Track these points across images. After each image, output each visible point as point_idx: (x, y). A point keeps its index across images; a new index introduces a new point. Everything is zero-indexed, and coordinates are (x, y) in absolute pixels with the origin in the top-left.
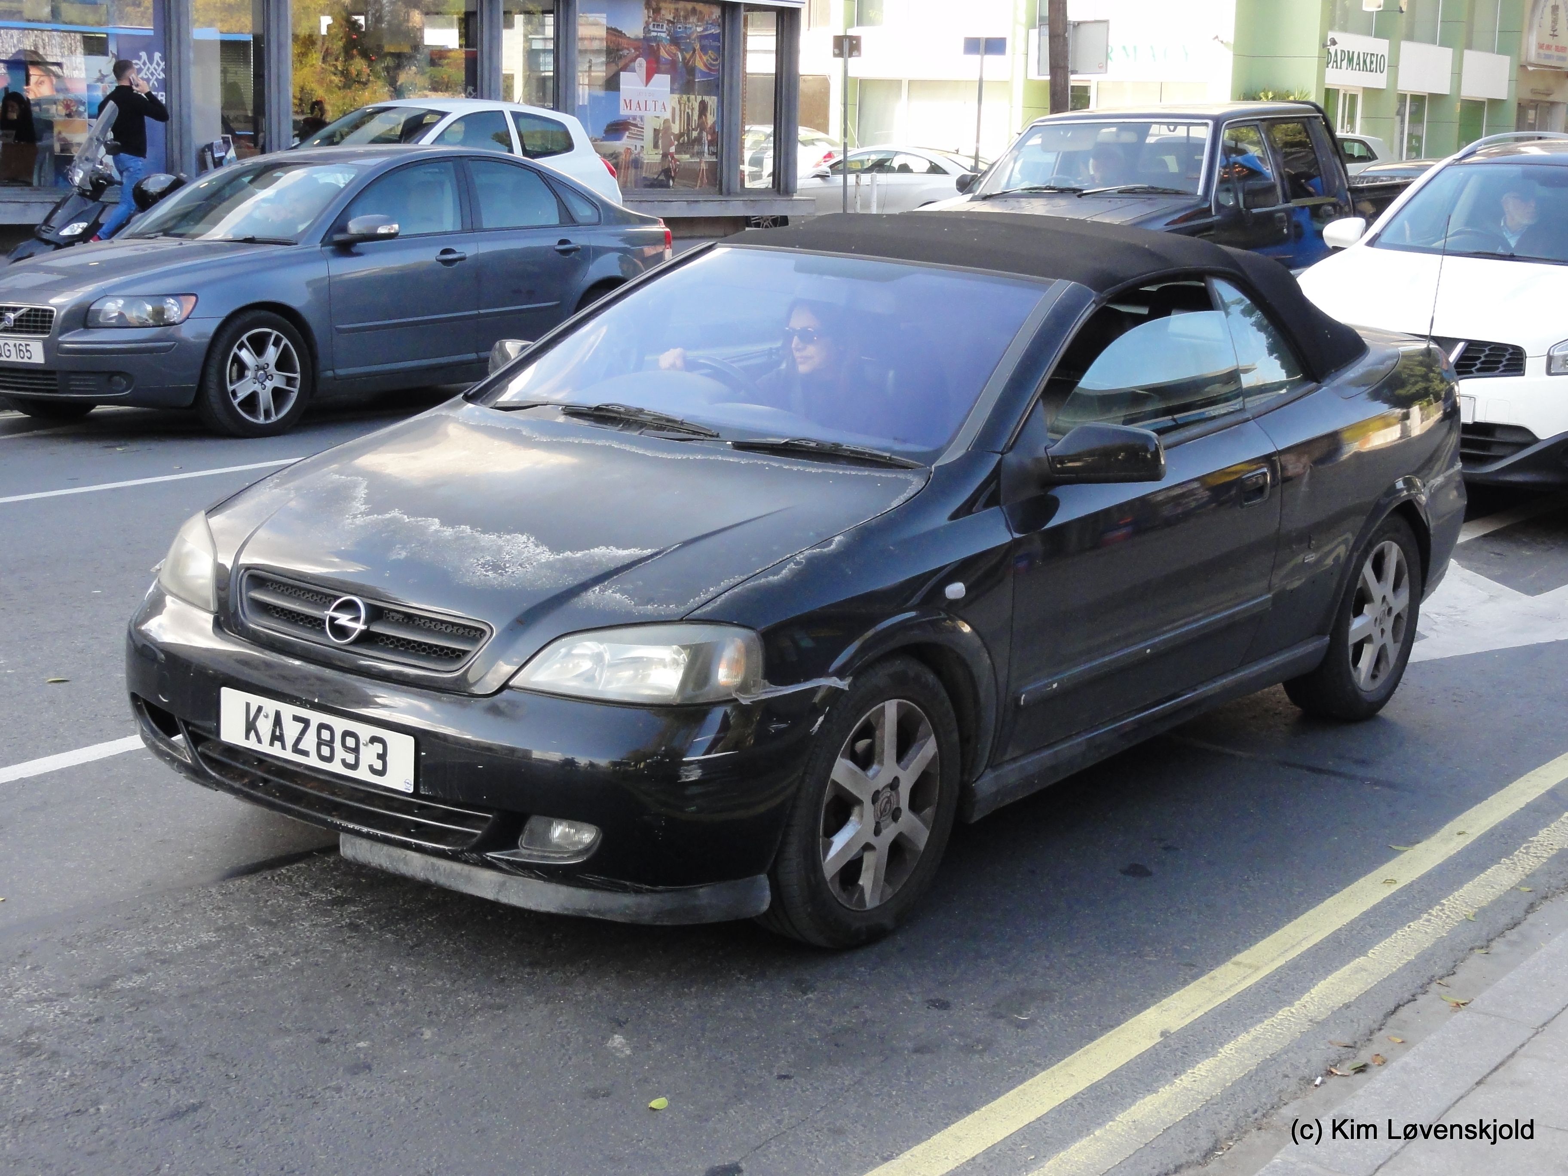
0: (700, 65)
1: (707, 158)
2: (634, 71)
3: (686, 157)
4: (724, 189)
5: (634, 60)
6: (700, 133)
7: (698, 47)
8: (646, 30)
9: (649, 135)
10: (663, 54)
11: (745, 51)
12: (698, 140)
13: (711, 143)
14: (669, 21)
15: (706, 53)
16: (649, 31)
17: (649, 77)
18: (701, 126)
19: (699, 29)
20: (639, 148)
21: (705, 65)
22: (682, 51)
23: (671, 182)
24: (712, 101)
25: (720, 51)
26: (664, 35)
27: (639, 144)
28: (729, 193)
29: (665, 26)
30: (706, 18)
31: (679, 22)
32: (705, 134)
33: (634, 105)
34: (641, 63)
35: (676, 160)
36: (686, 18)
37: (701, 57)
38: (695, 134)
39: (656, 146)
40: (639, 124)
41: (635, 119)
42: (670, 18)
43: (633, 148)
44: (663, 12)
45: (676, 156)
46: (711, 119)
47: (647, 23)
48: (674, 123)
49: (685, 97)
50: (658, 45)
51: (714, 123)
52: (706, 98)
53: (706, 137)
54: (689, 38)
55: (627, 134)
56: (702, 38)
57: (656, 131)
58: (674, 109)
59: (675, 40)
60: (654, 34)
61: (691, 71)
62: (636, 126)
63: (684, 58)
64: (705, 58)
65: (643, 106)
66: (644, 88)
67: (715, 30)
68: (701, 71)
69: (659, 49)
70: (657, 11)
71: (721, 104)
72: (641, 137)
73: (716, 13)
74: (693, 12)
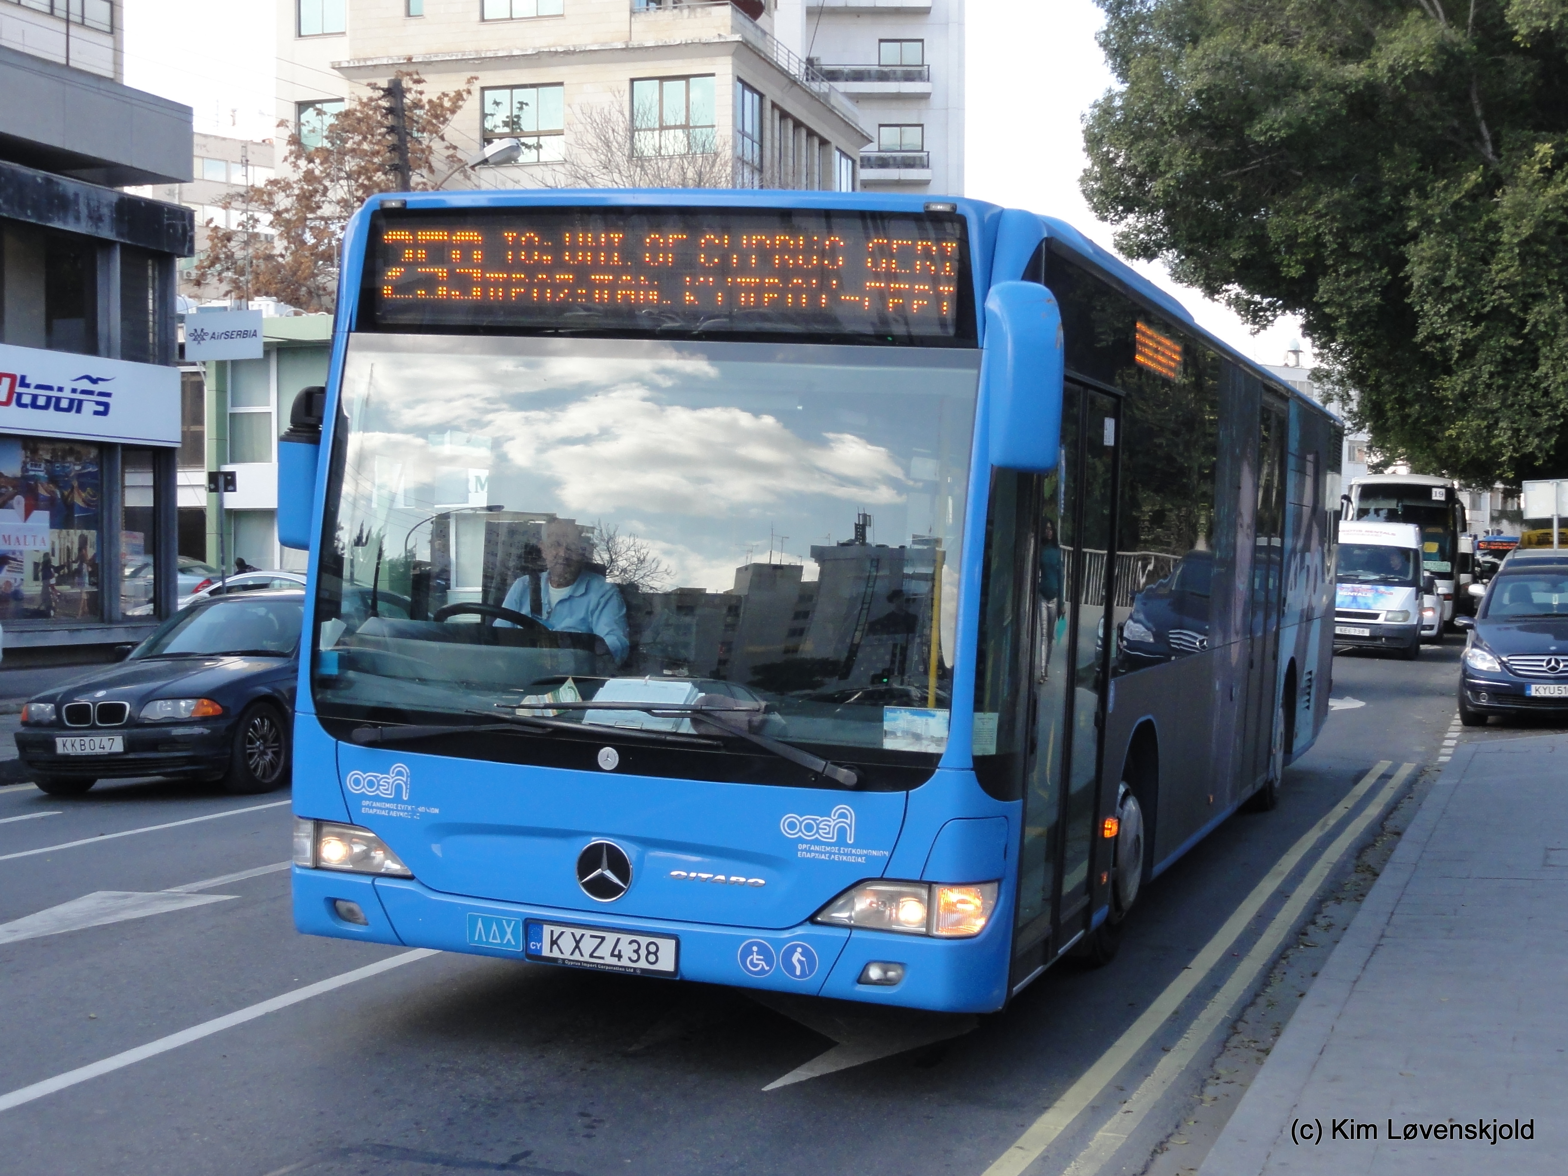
0: (78, 501)
1: (88, 588)
2: (12, 508)
4: (106, 617)
5: (12, 497)
6: (80, 566)
7: (75, 484)
8: (24, 469)
9: (29, 569)
10: (42, 491)
11: (123, 487)
12: (79, 572)
13: (91, 574)
14: (47, 461)
15: (84, 490)
16: (27, 470)
17: (27, 515)
18: (81, 558)
19: (77, 468)
20: (18, 580)
21: (84, 501)
22: (59, 488)
23: (52, 613)
25: (98, 488)
26: (42, 474)
27: (19, 576)
28: (111, 621)
29: (43, 465)
30: (84, 458)
31: (57, 462)
32: (85, 566)
33: (13, 539)
34: (19, 501)
35: (57, 591)
36: (64, 458)
37: (80, 495)
38: (75, 566)
39: (36, 578)
40: (19, 558)
41: (14, 553)
42: (48, 457)
43: (12, 581)
44: (41, 452)
45: (57, 588)
46: (91, 552)
47: (25, 463)
48: (53, 555)
49: (64, 531)
50: (36, 484)
51: (95, 556)
52: (85, 532)
53: (86, 569)
54: (67, 476)
55: (6, 567)
56: (79, 476)
57: (36, 565)
58: (53, 543)
59: (53, 479)
60: (32, 473)
61: (70, 507)
62: (15, 560)
63: (62, 494)
64: (83, 495)
65: (22, 540)
66: (21, 524)
67: (91, 469)
68: (80, 507)
69: (37, 486)
70: (34, 451)
71: (100, 539)
72: (20, 570)
73: (93, 453)
74: (71, 452)
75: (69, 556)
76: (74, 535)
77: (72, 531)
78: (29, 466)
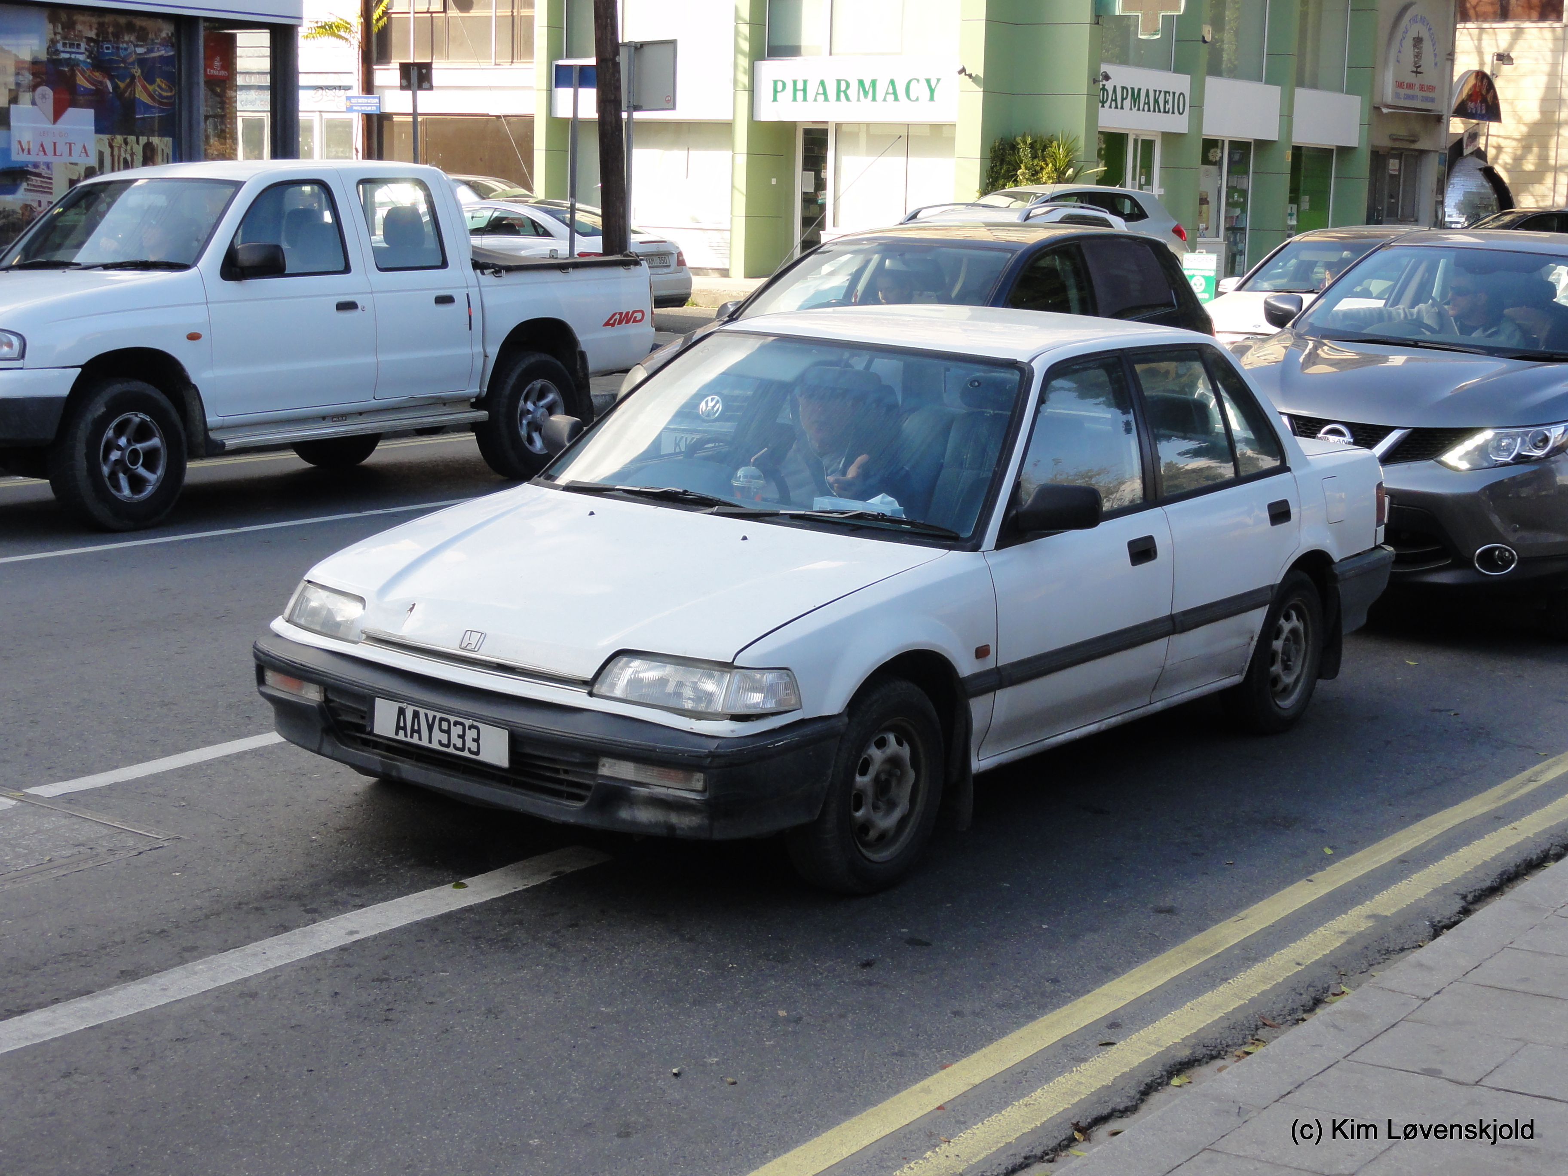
0: (141, 95)
2: (33, 103)
5: (34, 90)
7: (137, 72)
8: (52, 49)
9: (60, 187)
10: (81, 80)
14: (89, 40)
15: (151, 82)
16: (57, 52)
17: (57, 114)
19: (140, 50)
20: (44, 204)
21: (151, 97)
22: (111, 78)
25: (174, 79)
26: (81, 57)
27: (44, 198)
29: (83, 46)
30: (151, 36)
31: (107, 41)
33: (35, 147)
34: (45, 94)
36: (117, 36)
37: (144, 87)
40: (44, 171)
41: (36, 165)
42: (92, 34)
43: (34, 204)
44: (79, 27)
47: (53, 42)
48: (101, 169)
49: (119, 138)
50: (72, 70)
52: (155, 140)
54: (124, 61)
55: (24, 185)
56: (143, 62)
58: (101, 154)
59: (100, 64)
60: (67, 56)
61: (130, 105)
62: (39, 175)
63: (116, 87)
64: (150, 88)
65: (49, 149)
66: (51, 126)
67: (165, 53)
68: (146, 105)
69: (73, 75)
70: (69, 26)
71: (178, 148)
72: (47, 190)
73: (167, 30)
74: (130, 28)
77: (132, 139)
78: (60, 46)
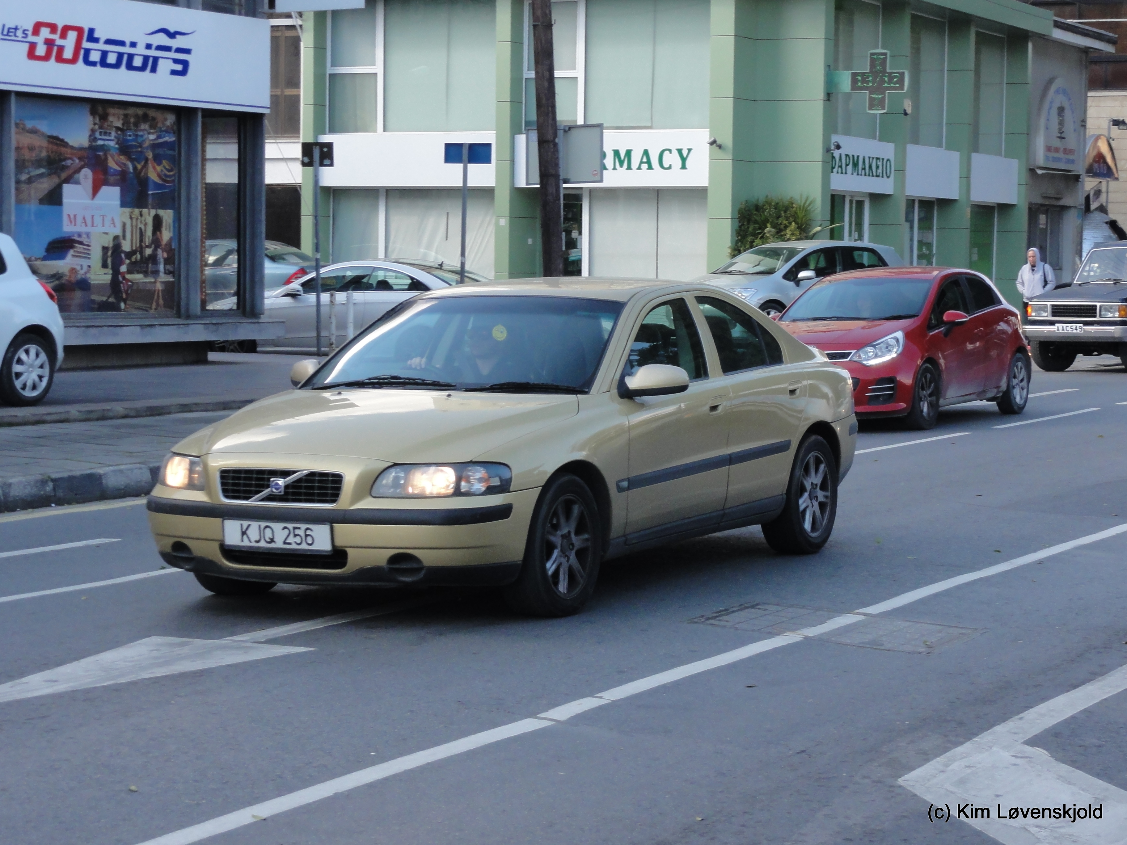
0: (153, 175)
1: (163, 277)
2: (78, 182)
3: (138, 277)
4: (183, 310)
5: (78, 171)
6: (155, 250)
7: (150, 155)
8: (93, 138)
9: (96, 254)
10: (112, 164)
11: (204, 160)
12: (153, 258)
13: (167, 261)
14: (118, 129)
15: (159, 163)
16: (95, 139)
17: (96, 190)
18: (156, 242)
19: (152, 137)
20: (85, 268)
21: (159, 176)
22: (132, 160)
23: (122, 305)
24: (167, 215)
25: (175, 161)
26: (112, 144)
27: (85, 263)
28: (188, 317)
29: (113, 134)
30: (160, 125)
31: (129, 129)
32: (159, 251)
33: (79, 220)
34: (86, 175)
35: (128, 280)
36: (136, 125)
37: (154, 168)
38: (148, 251)
39: (105, 265)
40: (85, 241)
41: (80, 235)
42: (119, 124)
43: (78, 268)
44: (111, 118)
45: (128, 276)
46: (166, 235)
47: (93, 131)
48: (124, 238)
49: (137, 211)
50: (106, 155)
51: (171, 239)
52: (161, 212)
53: (162, 255)
54: (140, 146)
55: (71, 252)
56: (154, 146)
57: (105, 249)
58: (124, 225)
59: (125, 149)
60: (100, 142)
61: (143, 182)
62: (81, 243)
63: (135, 168)
64: (159, 168)
65: (89, 223)
66: (88, 201)
67: (169, 138)
68: (155, 183)
69: (106, 159)
70: (104, 117)
71: (177, 219)
72: (87, 256)
73: (170, 119)
74: (145, 118)
75: (141, 241)
76: (149, 215)
77: (145, 211)
78: (97, 135)
